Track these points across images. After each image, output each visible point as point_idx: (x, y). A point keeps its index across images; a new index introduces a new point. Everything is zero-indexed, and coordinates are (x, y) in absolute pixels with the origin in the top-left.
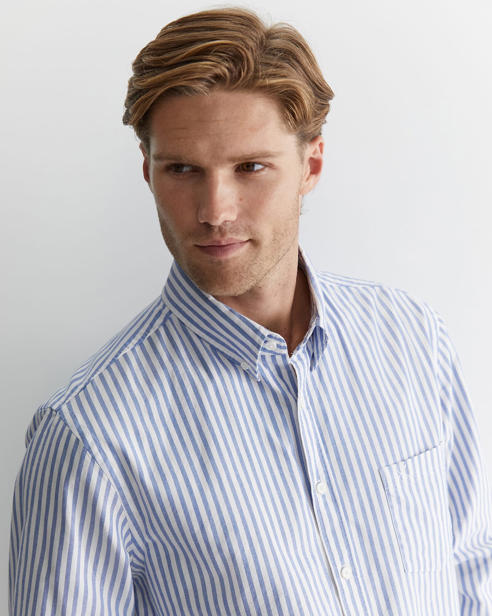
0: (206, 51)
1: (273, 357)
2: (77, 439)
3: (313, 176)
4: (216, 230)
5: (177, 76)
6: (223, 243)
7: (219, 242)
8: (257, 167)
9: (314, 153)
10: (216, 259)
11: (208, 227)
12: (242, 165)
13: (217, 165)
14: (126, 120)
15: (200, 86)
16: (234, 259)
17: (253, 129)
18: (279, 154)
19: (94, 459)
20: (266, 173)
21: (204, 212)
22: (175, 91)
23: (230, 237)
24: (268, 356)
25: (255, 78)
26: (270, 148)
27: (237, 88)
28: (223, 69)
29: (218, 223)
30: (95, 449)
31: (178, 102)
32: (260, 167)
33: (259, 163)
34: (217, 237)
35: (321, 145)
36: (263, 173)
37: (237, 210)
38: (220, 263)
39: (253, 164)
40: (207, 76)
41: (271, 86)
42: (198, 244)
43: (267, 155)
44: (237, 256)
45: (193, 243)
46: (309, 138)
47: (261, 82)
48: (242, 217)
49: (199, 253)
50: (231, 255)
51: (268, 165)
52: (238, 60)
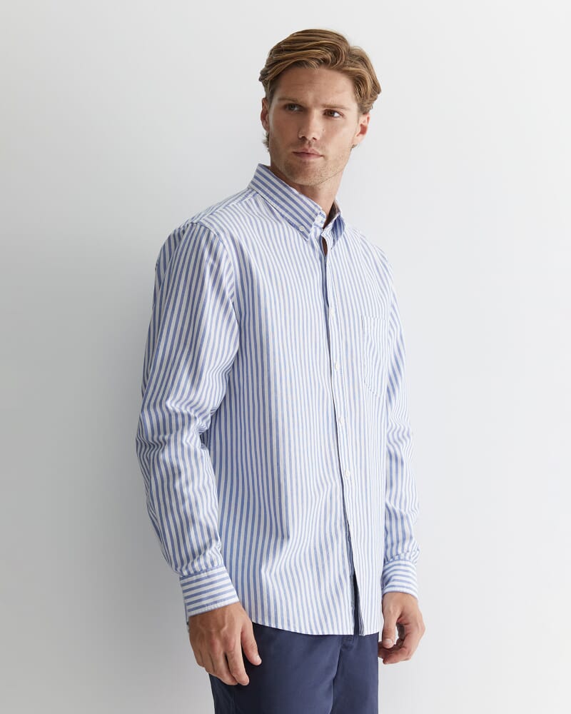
0: (322, 45)
2: (215, 235)
3: (361, 135)
4: (307, 142)
5: (304, 55)
6: (309, 152)
7: (307, 150)
8: (336, 115)
9: (364, 122)
10: (303, 160)
11: (304, 139)
12: (328, 111)
13: (315, 106)
14: (260, 80)
16: (313, 163)
17: (337, 92)
18: (349, 109)
19: (224, 246)
20: (340, 119)
21: (304, 130)
22: (299, 64)
23: (313, 149)
25: (344, 66)
26: (345, 104)
27: (333, 69)
28: (329, 56)
29: (310, 138)
30: (225, 242)
31: (300, 70)
33: (338, 113)
34: (307, 147)
35: (368, 118)
36: (338, 119)
37: (321, 135)
38: (305, 163)
39: (334, 112)
40: (319, 58)
41: (352, 71)
42: (295, 150)
43: (342, 107)
44: (315, 162)
45: (292, 150)
46: (364, 110)
47: (346, 68)
48: (322, 140)
49: (294, 156)
50: (312, 160)
51: (342, 115)
52: (337, 53)
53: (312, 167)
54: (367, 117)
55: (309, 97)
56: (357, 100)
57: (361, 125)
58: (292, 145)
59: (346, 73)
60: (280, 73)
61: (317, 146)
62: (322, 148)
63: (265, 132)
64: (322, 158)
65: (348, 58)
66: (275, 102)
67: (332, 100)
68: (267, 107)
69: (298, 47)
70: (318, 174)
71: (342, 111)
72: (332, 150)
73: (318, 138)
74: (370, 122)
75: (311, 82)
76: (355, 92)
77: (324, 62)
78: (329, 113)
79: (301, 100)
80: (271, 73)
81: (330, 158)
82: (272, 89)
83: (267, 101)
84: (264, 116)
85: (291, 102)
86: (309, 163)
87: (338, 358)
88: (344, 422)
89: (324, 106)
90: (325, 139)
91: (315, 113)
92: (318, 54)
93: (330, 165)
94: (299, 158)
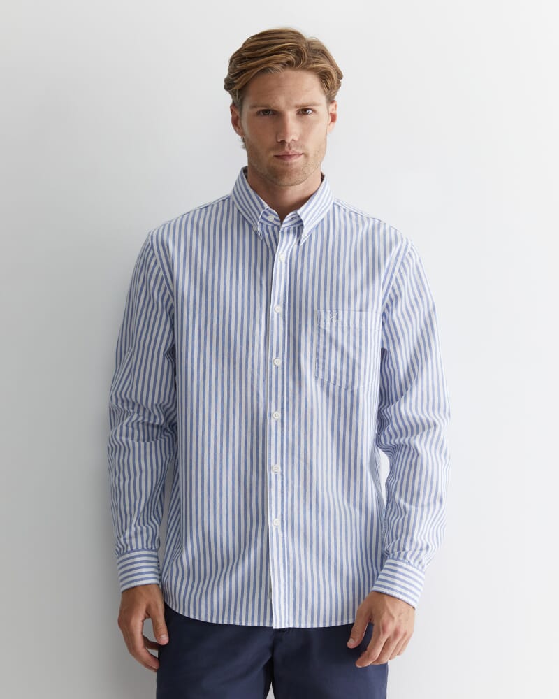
0: (284, 48)
1: (273, 228)
3: (332, 124)
4: (287, 145)
5: (269, 62)
6: (290, 154)
7: (288, 153)
9: (333, 110)
10: (286, 162)
11: (283, 142)
12: (302, 110)
13: (288, 109)
14: (226, 89)
15: (278, 67)
16: (295, 163)
17: (307, 91)
20: (313, 115)
21: (282, 134)
22: (264, 71)
23: (294, 150)
24: (270, 225)
25: (308, 64)
27: (299, 69)
28: (292, 57)
29: (289, 140)
32: (310, 111)
33: (311, 109)
34: (287, 149)
35: (336, 106)
37: (298, 135)
38: (288, 165)
39: (308, 109)
40: (282, 61)
41: (317, 68)
42: (277, 154)
43: (314, 104)
44: (297, 162)
45: (272, 154)
46: (331, 100)
47: (311, 66)
48: (299, 139)
49: (275, 159)
50: (294, 160)
51: (314, 111)
52: (299, 53)
53: (294, 167)
54: (334, 104)
55: (280, 102)
56: (325, 93)
57: (331, 113)
58: (273, 149)
59: (312, 70)
60: (248, 82)
61: (297, 146)
62: (302, 147)
63: (239, 138)
64: (302, 156)
65: (310, 54)
66: (247, 109)
67: (303, 100)
68: (238, 113)
69: (260, 53)
70: (301, 172)
71: (314, 108)
72: (311, 147)
73: (296, 139)
74: (338, 108)
75: (279, 86)
76: (323, 87)
77: (289, 64)
78: (303, 111)
79: (274, 105)
80: (237, 83)
82: (241, 97)
83: (236, 107)
84: (236, 122)
85: (263, 108)
86: (292, 164)
87: (280, 353)
88: (280, 416)
89: (297, 106)
90: (302, 138)
91: (291, 115)
92: (282, 58)
93: (311, 161)
94: (280, 161)
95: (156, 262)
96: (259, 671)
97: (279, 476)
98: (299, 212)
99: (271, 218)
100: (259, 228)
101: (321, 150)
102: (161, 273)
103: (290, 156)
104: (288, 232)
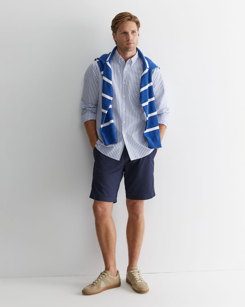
0: (127, 16)
4: (130, 41)
13: (129, 31)
17: (133, 27)
21: (128, 38)
24: (122, 62)
27: (131, 21)
36: (135, 33)
45: (126, 43)
49: (127, 45)
50: (131, 45)
52: (131, 17)
53: (132, 46)
57: (138, 34)
58: (126, 42)
59: (135, 21)
61: (132, 41)
62: (133, 41)
64: (133, 43)
67: (133, 29)
70: (133, 48)
71: (135, 31)
72: (135, 41)
76: (137, 26)
77: (129, 20)
78: (133, 32)
79: (126, 31)
81: (135, 43)
85: (123, 32)
87: (125, 95)
88: (125, 110)
89: (132, 31)
90: (133, 39)
91: (130, 33)
92: (127, 18)
93: (135, 45)
94: (128, 45)
95: (94, 69)
96: (120, 171)
97: (125, 124)
98: (131, 59)
99: (122, 60)
100: (120, 62)
101: (137, 42)
102: (96, 75)
103: (130, 44)
104: (128, 64)
